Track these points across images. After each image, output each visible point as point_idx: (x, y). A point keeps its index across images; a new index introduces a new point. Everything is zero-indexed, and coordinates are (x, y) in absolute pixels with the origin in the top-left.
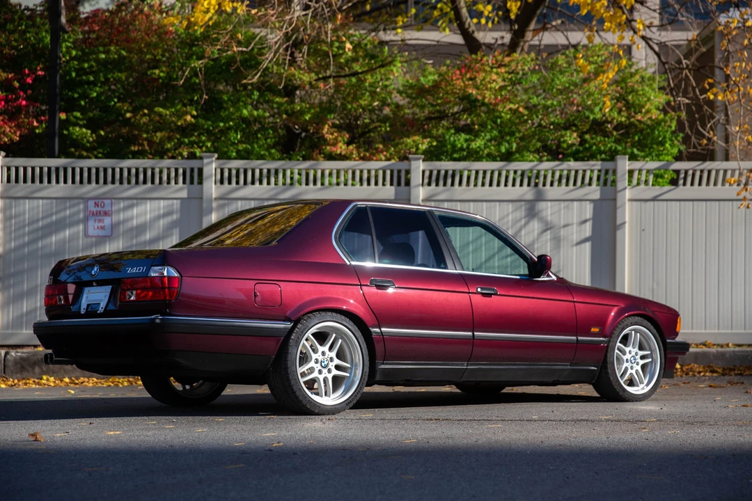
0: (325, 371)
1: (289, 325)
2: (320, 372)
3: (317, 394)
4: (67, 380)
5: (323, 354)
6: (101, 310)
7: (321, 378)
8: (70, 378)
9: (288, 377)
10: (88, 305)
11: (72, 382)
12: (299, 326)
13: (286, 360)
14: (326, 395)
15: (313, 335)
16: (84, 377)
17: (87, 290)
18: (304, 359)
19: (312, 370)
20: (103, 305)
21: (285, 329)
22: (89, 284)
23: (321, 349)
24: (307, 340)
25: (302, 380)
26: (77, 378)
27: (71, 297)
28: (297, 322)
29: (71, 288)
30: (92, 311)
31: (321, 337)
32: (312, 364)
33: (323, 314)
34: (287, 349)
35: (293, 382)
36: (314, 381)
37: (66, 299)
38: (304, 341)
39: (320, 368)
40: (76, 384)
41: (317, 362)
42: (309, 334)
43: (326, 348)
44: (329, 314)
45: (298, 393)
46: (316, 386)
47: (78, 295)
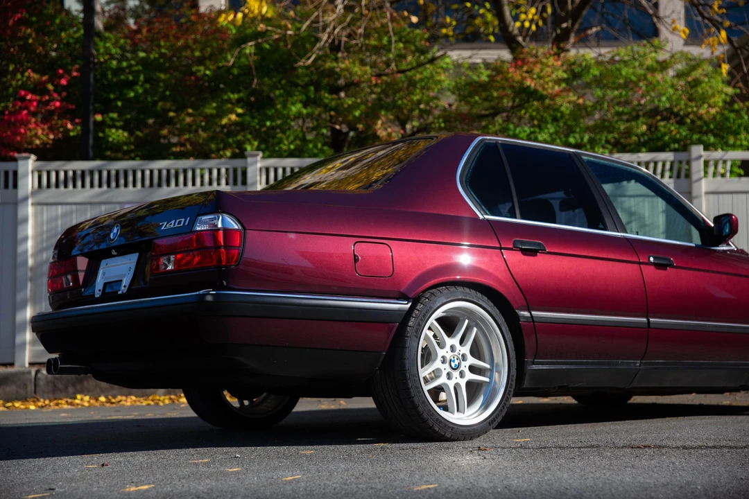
0: (456, 374)
1: (406, 306)
2: (449, 376)
3: (446, 408)
4: (102, 399)
5: (453, 348)
6: (123, 289)
7: (451, 384)
8: (106, 397)
9: (406, 384)
10: (105, 285)
11: (109, 401)
12: (419, 306)
13: (402, 358)
14: (458, 411)
15: (438, 320)
16: (122, 395)
17: (104, 262)
18: (428, 356)
19: (436, 374)
20: (126, 282)
21: (400, 310)
22: (107, 254)
23: (449, 342)
24: (430, 329)
25: (426, 388)
26: (114, 397)
27: (81, 276)
28: (415, 301)
29: (82, 263)
30: (110, 292)
31: (449, 324)
32: (437, 364)
33: (452, 289)
34: (404, 342)
35: (413, 392)
36: (440, 389)
37: (76, 279)
38: (426, 331)
39: (449, 370)
40: (112, 403)
41: (444, 362)
42: (432, 320)
43: (455, 341)
44: (460, 289)
45: (421, 409)
46: (443, 396)
47: (92, 272)
